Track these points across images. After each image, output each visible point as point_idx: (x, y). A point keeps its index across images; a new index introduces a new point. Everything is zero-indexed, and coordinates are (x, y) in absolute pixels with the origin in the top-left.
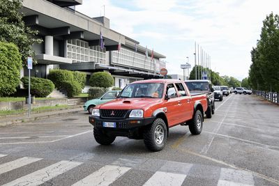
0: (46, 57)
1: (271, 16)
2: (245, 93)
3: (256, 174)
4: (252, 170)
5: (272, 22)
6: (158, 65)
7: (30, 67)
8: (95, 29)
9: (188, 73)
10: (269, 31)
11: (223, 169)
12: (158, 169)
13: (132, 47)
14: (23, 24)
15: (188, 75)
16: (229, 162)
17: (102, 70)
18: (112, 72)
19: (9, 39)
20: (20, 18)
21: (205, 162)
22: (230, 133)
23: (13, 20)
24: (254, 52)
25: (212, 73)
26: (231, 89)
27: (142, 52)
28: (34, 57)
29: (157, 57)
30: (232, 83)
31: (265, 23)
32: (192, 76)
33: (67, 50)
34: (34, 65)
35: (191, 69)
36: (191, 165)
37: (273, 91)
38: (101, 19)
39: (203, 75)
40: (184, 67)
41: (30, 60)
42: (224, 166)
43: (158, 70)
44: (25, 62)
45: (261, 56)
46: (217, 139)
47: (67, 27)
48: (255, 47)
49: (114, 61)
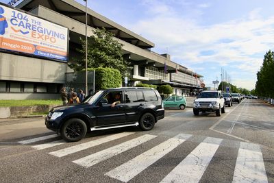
0: (134, 77)
1: (269, 52)
2: (253, 98)
3: (262, 146)
4: (260, 143)
5: (270, 56)
6: (199, 81)
7: (126, 82)
8: (162, 61)
9: (217, 86)
10: (268, 61)
11: (241, 143)
12: (202, 141)
13: (184, 71)
14: (122, 58)
15: (217, 87)
16: (244, 138)
17: (166, 84)
18: (172, 85)
19: (115, 67)
20: (121, 56)
21: (230, 138)
22: (245, 122)
23: (117, 57)
24: (258, 74)
25: (232, 86)
26: (244, 96)
27: (189, 74)
28: (129, 77)
29: (198, 77)
30: (244, 92)
31: (265, 57)
32: (220, 88)
33: (146, 73)
34: (128, 81)
35: (219, 84)
36: (222, 139)
37: (271, 98)
38: (165, 55)
39: (227, 88)
40: (214, 82)
41: (126, 79)
42: (242, 141)
43: (199, 84)
44: (123, 80)
45: (263, 76)
46: (237, 125)
47: (146, 60)
48: (260, 71)
49: (173, 79)
